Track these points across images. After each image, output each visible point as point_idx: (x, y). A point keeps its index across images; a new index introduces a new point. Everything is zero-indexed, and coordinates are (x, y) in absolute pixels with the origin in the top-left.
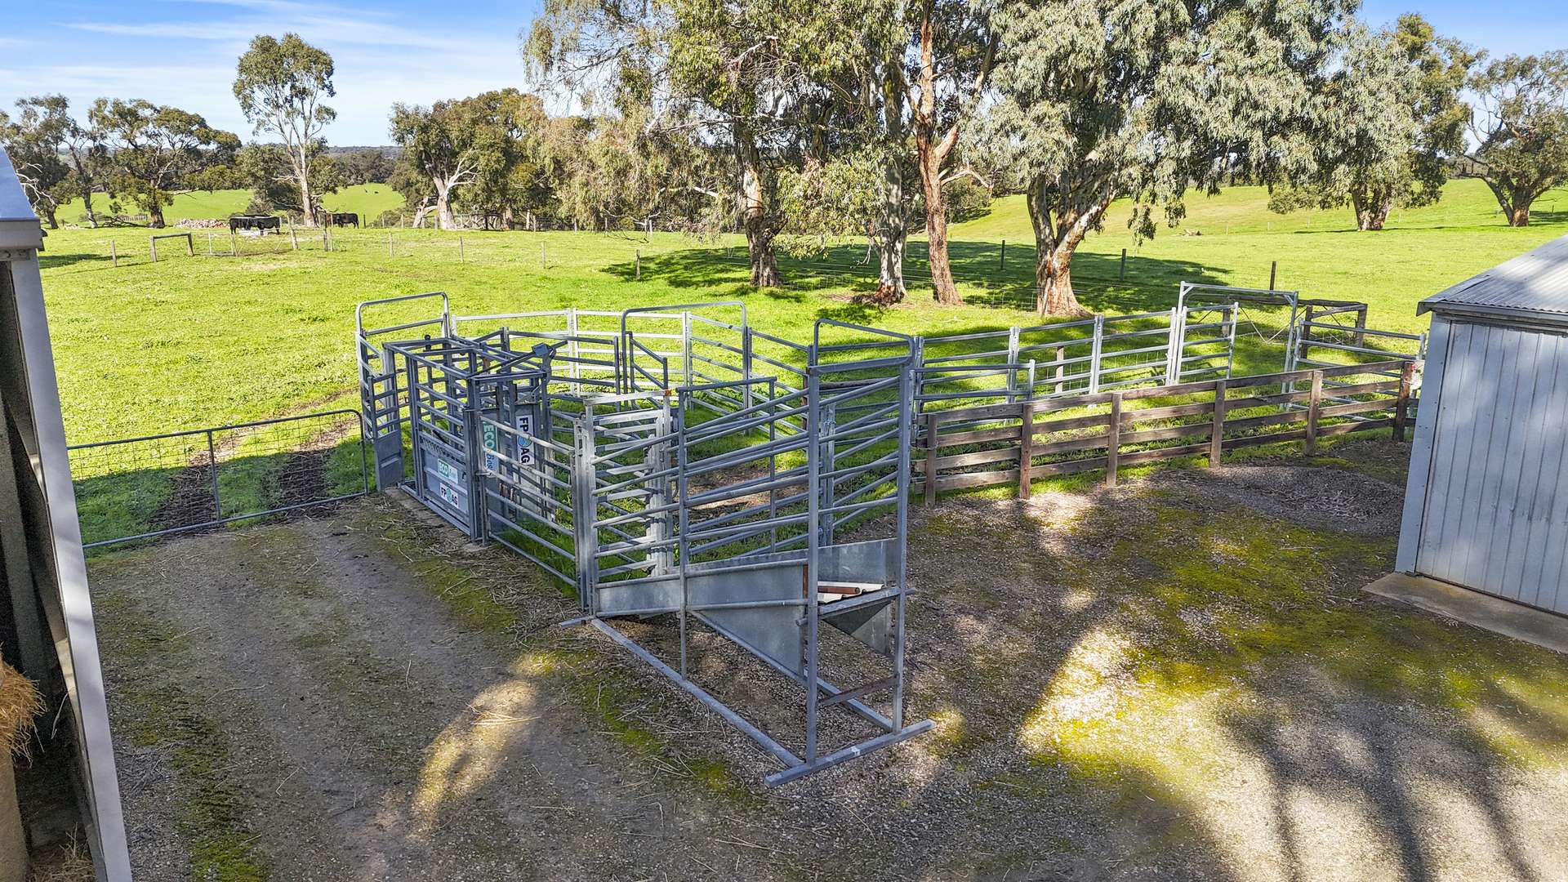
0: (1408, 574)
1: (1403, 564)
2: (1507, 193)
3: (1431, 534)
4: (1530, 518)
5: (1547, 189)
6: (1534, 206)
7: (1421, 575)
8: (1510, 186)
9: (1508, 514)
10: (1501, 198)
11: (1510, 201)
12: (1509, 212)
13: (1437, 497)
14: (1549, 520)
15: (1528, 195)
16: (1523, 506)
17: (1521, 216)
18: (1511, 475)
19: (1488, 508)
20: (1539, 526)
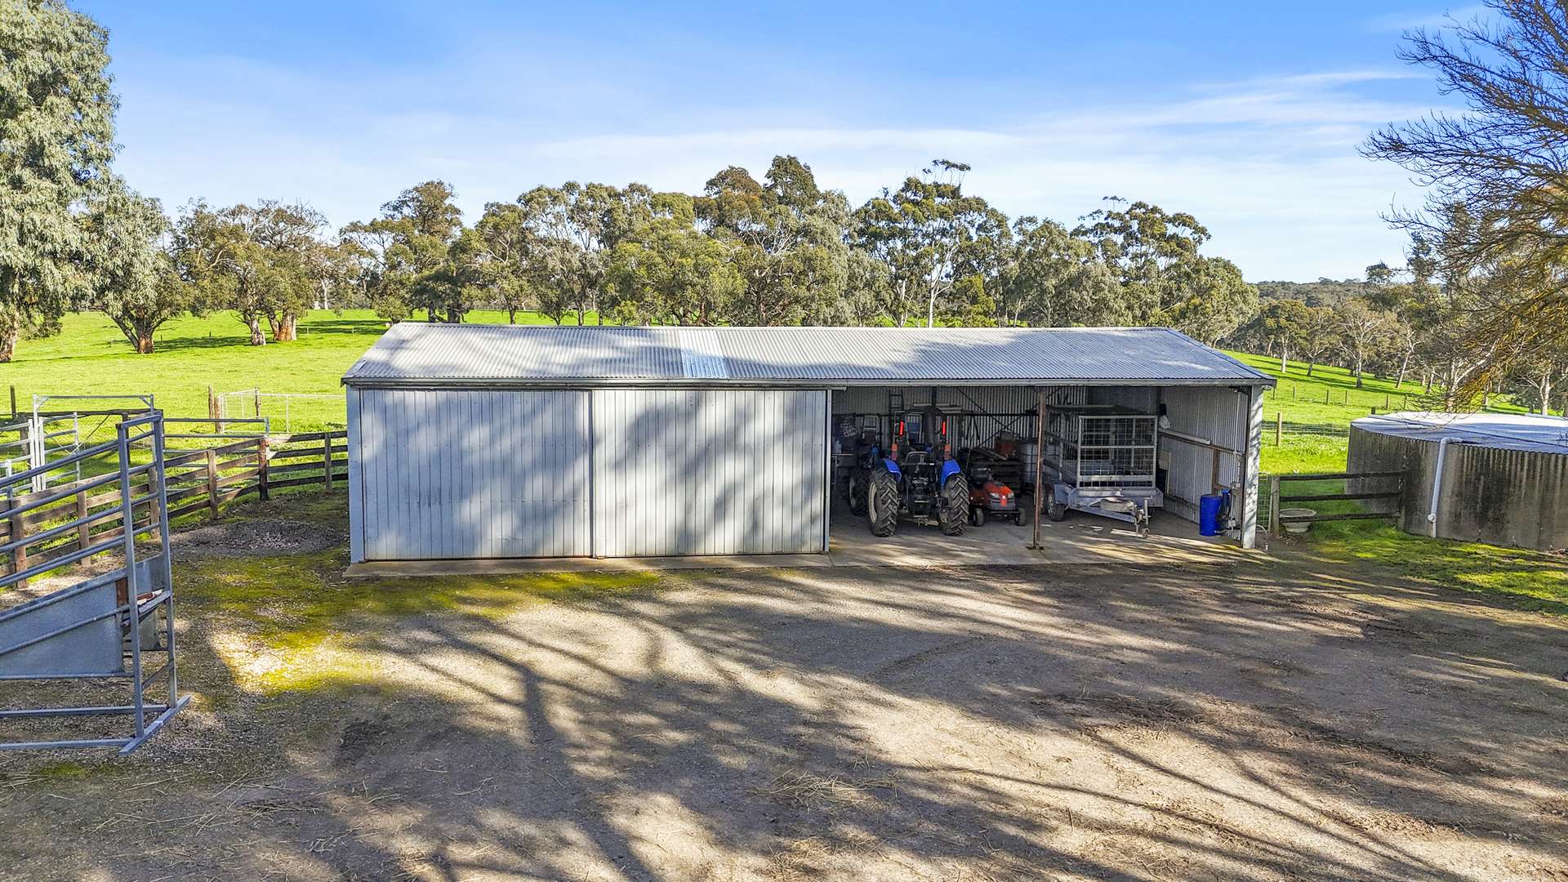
0: (360, 562)
1: (356, 555)
2: (129, 324)
3: (370, 531)
4: (430, 505)
5: (165, 319)
6: (156, 336)
7: (369, 561)
8: (131, 317)
9: (416, 505)
10: (125, 329)
11: (134, 331)
12: (133, 341)
13: (371, 507)
14: (440, 503)
15: (149, 325)
16: (424, 497)
17: (147, 344)
18: (414, 481)
19: (404, 506)
20: (435, 508)
